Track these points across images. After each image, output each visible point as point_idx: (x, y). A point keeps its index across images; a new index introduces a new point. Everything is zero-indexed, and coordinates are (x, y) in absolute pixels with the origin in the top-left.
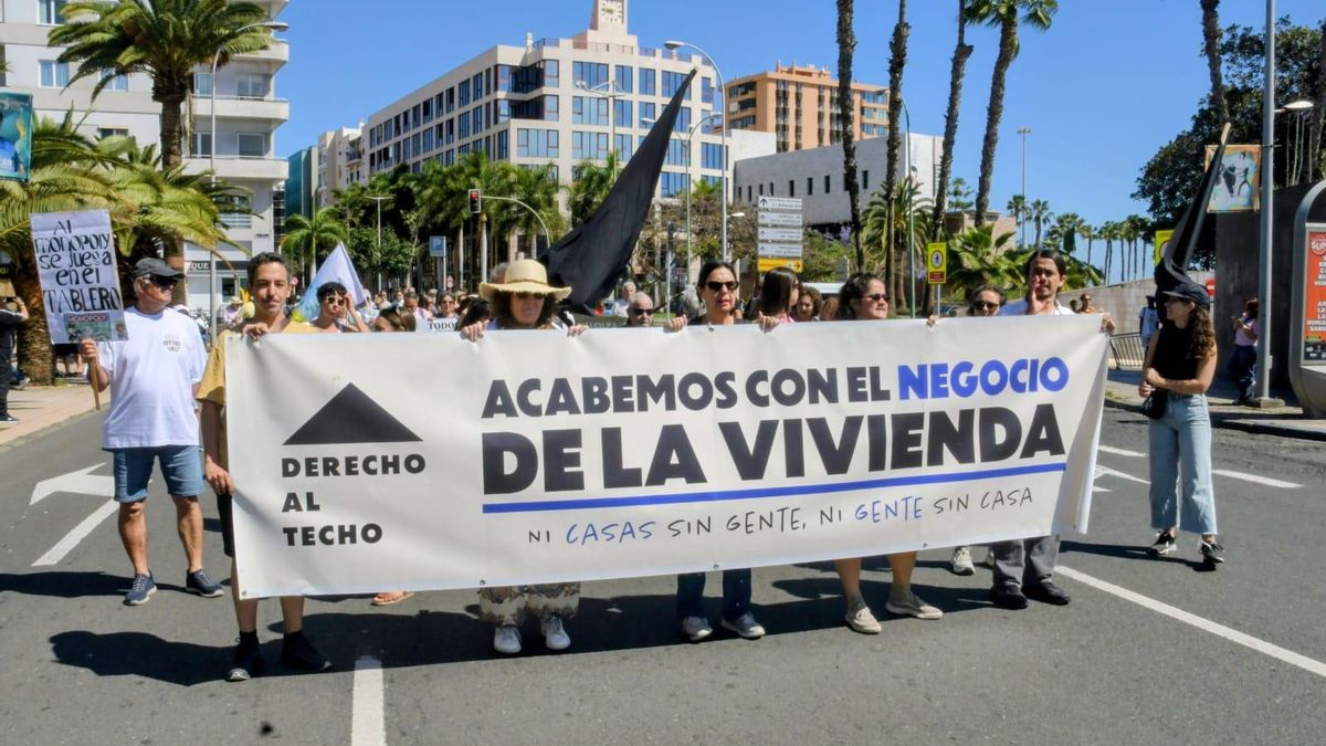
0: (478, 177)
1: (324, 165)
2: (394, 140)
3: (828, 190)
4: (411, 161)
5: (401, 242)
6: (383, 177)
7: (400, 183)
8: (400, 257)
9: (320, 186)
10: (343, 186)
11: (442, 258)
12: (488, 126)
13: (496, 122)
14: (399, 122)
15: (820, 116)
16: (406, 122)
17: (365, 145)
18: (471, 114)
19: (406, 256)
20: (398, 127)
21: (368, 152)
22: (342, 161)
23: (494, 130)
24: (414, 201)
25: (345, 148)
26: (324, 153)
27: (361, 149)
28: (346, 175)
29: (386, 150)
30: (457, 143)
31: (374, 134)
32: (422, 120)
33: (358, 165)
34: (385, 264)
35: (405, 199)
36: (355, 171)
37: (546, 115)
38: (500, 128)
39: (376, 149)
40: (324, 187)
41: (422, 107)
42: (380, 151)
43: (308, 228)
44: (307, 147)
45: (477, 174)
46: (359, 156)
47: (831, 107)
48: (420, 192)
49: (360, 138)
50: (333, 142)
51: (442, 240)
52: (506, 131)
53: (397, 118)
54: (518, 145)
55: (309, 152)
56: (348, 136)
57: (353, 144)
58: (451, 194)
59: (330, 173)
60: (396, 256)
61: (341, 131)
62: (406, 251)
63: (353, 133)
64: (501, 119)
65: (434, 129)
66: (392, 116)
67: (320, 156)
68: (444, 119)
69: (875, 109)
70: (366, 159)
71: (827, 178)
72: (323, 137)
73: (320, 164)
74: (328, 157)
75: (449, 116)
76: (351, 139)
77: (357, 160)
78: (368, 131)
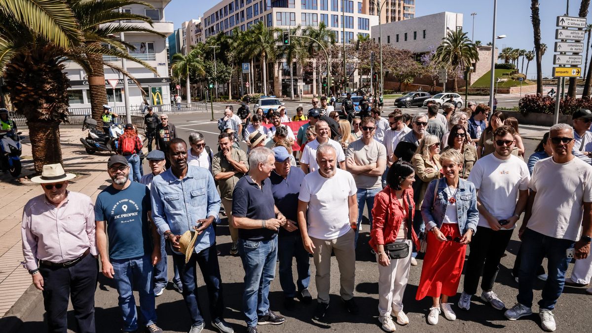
0: (261, 35)
1: (185, 36)
2: (216, 23)
3: (406, 40)
4: (225, 31)
5: (226, 67)
6: (214, 38)
7: (222, 40)
8: (226, 74)
9: (184, 45)
10: (194, 44)
11: (248, 73)
12: (261, 12)
13: (265, 10)
14: (217, 15)
15: (387, 10)
16: (221, 14)
17: (203, 26)
18: (253, 7)
19: (229, 73)
20: (217, 16)
21: (204, 29)
22: (193, 34)
23: (265, 13)
24: (229, 47)
25: (194, 29)
26: (185, 31)
27: (201, 28)
28: (195, 39)
29: (212, 27)
30: (246, 21)
31: (206, 21)
32: (228, 13)
33: (200, 35)
34: (219, 78)
35: (225, 47)
36: (199, 38)
37: (289, 5)
38: (268, 12)
39: (208, 27)
40: (186, 46)
41: (228, 6)
42: (210, 28)
43: (184, 60)
44: (177, 29)
45: (260, 33)
46: (201, 31)
47: (391, 7)
48: (232, 43)
49: (200, 23)
50: (189, 25)
51: (248, 65)
52: (271, 13)
53: (217, 13)
54: (277, 20)
55: (178, 31)
56: (195, 23)
57: (197, 26)
58: (247, 44)
59: (188, 39)
60: (224, 73)
61: (191, 21)
62: (228, 71)
63: (197, 21)
64: (268, 8)
65: (235, 16)
66: (214, 12)
67: (183, 32)
68: (239, 11)
69: (409, 7)
70: (203, 32)
71: (406, 34)
72: (184, 24)
73: (183, 36)
74: (187, 32)
75: (242, 9)
76: (196, 24)
77: (199, 33)
78: (204, 20)
